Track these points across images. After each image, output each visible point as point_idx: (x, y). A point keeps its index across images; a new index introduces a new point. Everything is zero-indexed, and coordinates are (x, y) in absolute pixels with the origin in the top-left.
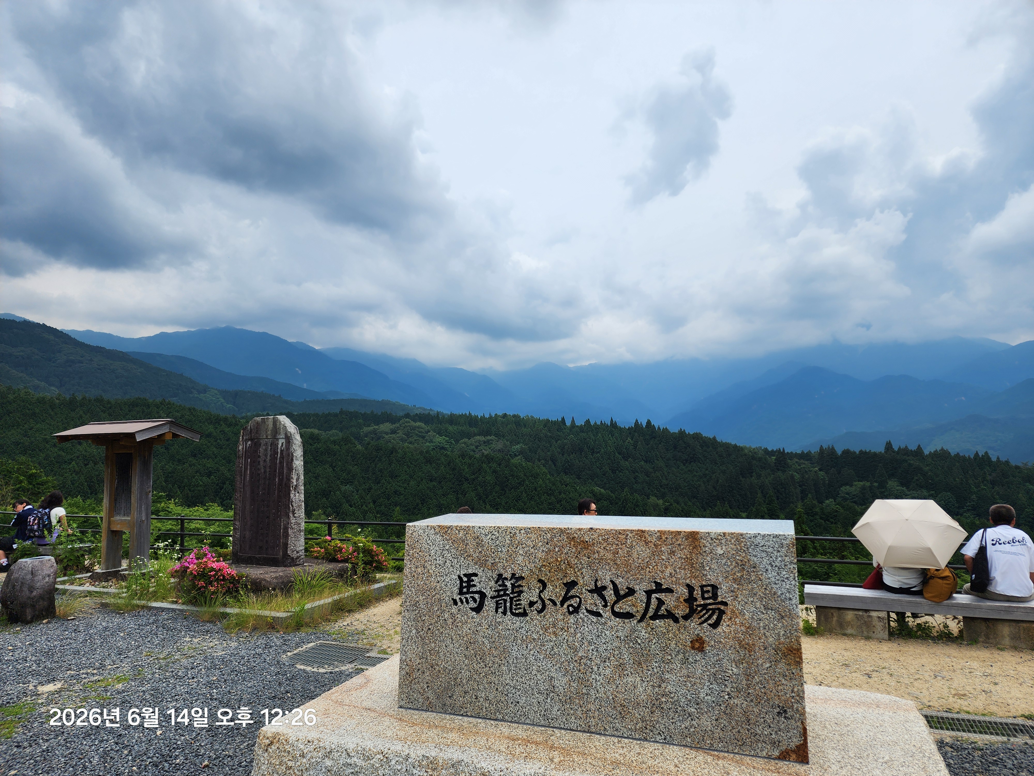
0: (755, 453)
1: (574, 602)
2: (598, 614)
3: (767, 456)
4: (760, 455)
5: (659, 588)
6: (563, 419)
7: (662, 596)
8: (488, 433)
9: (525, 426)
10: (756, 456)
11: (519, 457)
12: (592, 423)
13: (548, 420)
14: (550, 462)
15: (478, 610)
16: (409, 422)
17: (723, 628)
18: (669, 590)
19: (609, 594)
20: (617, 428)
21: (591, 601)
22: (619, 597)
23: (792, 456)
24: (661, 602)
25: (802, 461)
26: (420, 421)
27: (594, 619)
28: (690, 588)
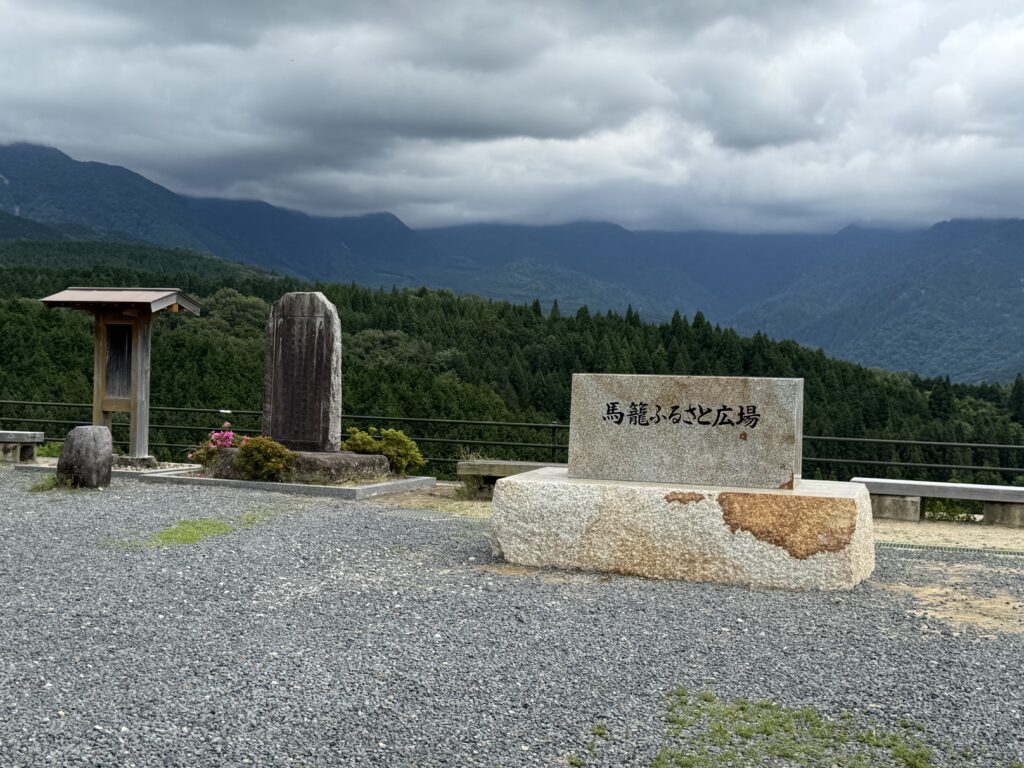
0: (895, 383)
1: (677, 417)
2: (690, 423)
3: (917, 390)
4: (902, 388)
5: (725, 408)
6: (536, 305)
7: (726, 412)
8: (389, 324)
9: (462, 314)
10: (894, 388)
11: (449, 373)
12: (592, 313)
13: (507, 306)
14: (508, 385)
15: (619, 422)
16: (234, 295)
17: (757, 427)
18: (730, 409)
19: (697, 412)
20: (639, 325)
21: (687, 416)
22: (702, 414)
23: (962, 391)
24: (725, 416)
25: (981, 401)
26: (256, 293)
27: (688, 425)
28: (742, 408)
